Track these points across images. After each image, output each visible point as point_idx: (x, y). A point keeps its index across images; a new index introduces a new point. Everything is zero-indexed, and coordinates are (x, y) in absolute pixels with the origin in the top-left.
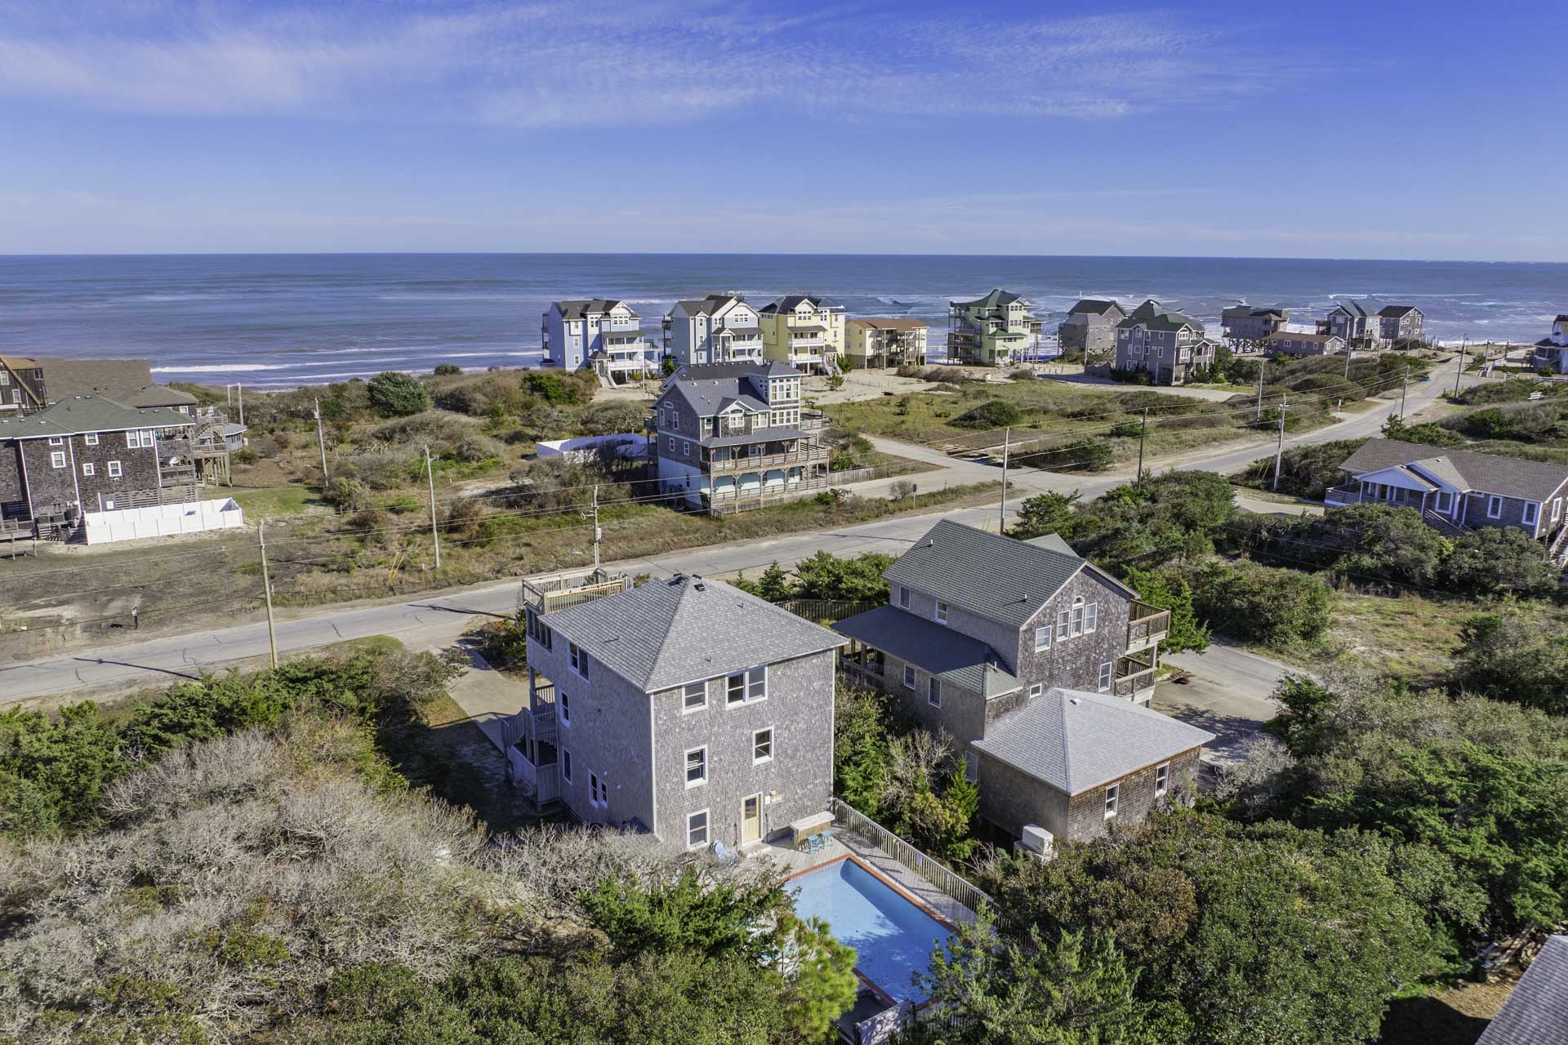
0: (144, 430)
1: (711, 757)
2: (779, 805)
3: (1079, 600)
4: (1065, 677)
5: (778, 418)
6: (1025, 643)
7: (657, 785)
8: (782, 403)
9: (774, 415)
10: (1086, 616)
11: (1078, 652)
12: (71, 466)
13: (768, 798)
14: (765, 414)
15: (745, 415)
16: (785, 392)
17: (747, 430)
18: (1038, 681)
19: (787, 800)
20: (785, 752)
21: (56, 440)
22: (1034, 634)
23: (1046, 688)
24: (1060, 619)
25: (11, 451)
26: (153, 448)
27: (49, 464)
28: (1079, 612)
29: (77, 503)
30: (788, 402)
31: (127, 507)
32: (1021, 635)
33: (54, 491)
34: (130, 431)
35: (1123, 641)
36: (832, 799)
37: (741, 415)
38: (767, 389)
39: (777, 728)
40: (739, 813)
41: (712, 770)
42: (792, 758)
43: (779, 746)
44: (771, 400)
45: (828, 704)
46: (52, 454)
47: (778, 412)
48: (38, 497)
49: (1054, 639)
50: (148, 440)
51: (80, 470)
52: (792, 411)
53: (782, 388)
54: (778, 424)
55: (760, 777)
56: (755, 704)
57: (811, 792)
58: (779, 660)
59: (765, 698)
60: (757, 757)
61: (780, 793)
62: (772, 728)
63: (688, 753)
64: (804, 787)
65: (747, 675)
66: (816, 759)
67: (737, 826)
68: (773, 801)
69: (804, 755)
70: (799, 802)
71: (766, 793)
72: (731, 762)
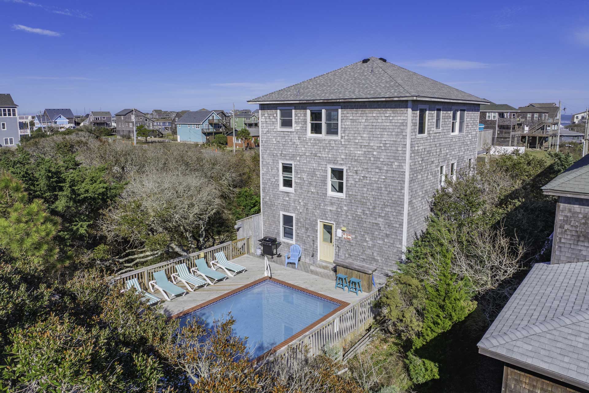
0: (494, 112)
1: (296, 173)
2: (349, 243)
13: (339, 233)
19: (357, 243)
20: (356, 195)
26: (496, 121)
34: (489, 112)
39: (348, 170)
40: (316, 231)
41: (297, 184)
50: (494, 117)
55: (334, 208)
56: (330, 141)
57: (381, 248)
58: (341, 101)
59: (338, 138)
60: (332, 191)
61: (351, 233)
62: (345, 168)
63: (283, 164)
64: (373, 239)
65: (324, 111)
66: (386, 217)
67: (314, 241)
68: (344, 236)
69: (374, 208)
70: (369, 252)
71: (338, 226)
72: (310, 184)
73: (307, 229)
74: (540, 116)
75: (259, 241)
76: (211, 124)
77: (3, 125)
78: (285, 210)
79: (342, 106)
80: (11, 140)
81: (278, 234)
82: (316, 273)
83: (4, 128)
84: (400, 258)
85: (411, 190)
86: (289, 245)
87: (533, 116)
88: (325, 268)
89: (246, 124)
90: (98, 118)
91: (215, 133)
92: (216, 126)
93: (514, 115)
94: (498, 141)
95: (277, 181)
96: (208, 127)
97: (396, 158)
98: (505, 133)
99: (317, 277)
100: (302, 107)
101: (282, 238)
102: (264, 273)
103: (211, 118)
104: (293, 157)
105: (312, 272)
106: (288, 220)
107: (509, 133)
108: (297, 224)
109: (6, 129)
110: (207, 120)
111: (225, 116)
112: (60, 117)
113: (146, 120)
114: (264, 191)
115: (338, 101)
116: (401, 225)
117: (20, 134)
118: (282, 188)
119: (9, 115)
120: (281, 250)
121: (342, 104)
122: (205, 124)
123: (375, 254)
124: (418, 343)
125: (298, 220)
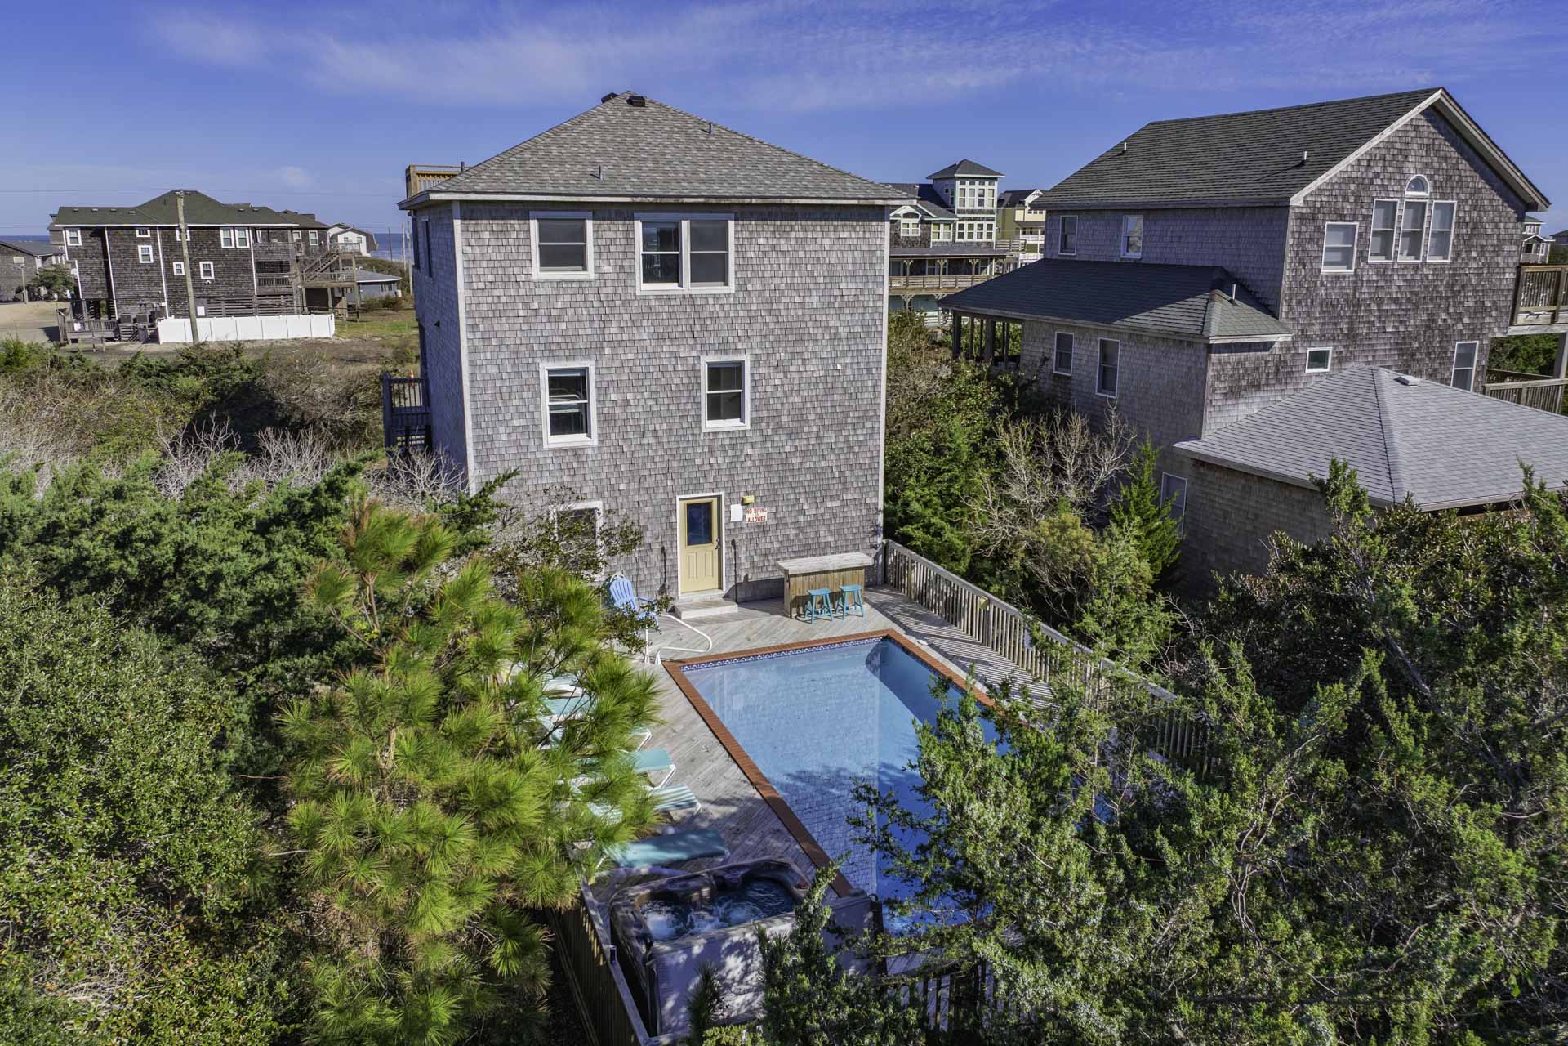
0: (240, 229)
1: (603, 391)
2: (763, 528)
3: (1418, 185)
4: (1382, 345)
5: (966, 231)
6: (1300, 243)
7: (477, 424)
8: (972, 212)
9: (961, 227)
10: (1432, 222)
11: (1414, 300)
12: (157, 262)
13: (737, 511)
14: (947, 223)
15: (922, 221)
16: (977, 198)
17: (925, 240)
18: (1324, 338)
19: (780, 523)
20: (775, 417)
21: (143, 231)
22: (1319, 229)
23: (1341, 360)
24: (1376, 214)
25: (96, 241)
26: (248, 250)
27: (136, 256)
28: (1418, 208)
29: (165, 304)
30: (980, 212)
31: (219, 314)
32: (1292, 225)
33: (140, 289)
34: (226, 229)
35: (1506, 301)
36: (880, 540)
37: (916, 221)
38: (953, 193)
39: (757, 361)
40: (672, 527)
41: (606, 420)
42: (793, 434)
43: (761, 404)
44: (958, 207)
45: (872, 334)
46: (140, 247)
47: (966, 224)
48: (123, 294)
49: (1362, 257)
50: (243, 240)
51: (169, 269)
52: (985, 224)
53: (973, 192)
54: (966, 239)
55: (722, 458)
56: (705, 296)
58: (754, 201)
59: (728, 288)
60: (711, 417)
61: (765, 503)
62: (747, 359)
63: (550, 371)
65: (685, 226)
67: (666, 553)
68: (748, 516)
71: (732, 498)
72: (649, 411)
73: (642, 529)
79: (736, 213)
88: (713, 604)
94: (263, 304)
95: (534, 422)
98: (279, 281)
100: (616, 213)
104: (592, 350)
107: (288, 281)
115: (747, 201)
118: (550, 440)
121: (736, 209)
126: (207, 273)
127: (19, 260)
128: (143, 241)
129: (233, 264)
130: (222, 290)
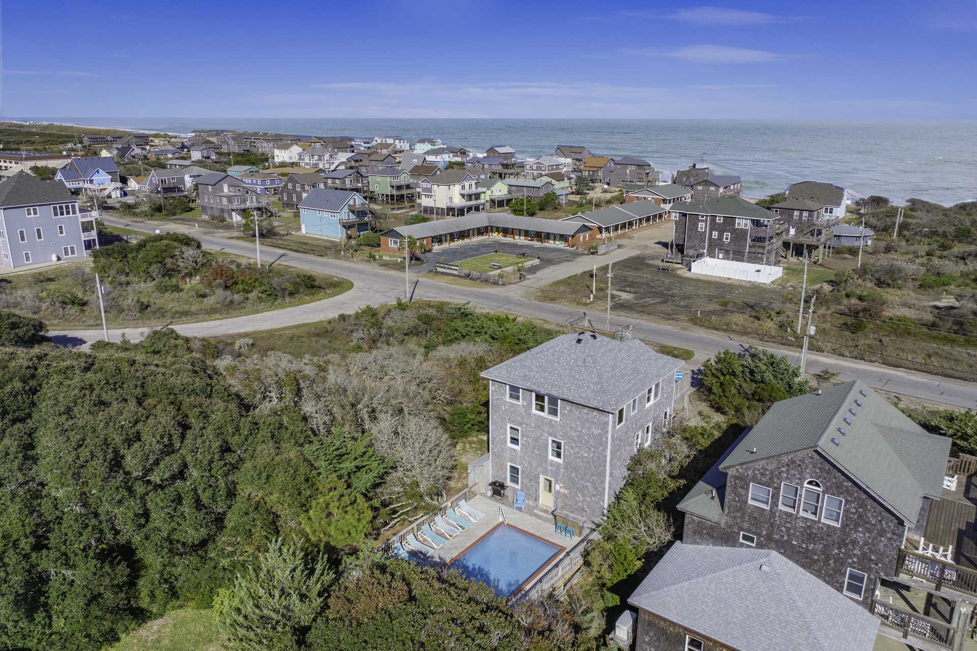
0: (745, 219)
1: (522, 436)
2: (566, 496)
3: (814, 483)
6: (735, 487)
10: (825, 504)
12: (706, 231)
13: (558, 487)
18: (751, 532)
19: (571, 497)
21: (702, 216)
22: (747, 485)
23: (762, 544)
24: (783, 488)
26: (748, 230)
27: (697, 228)
28: (815, 496)
29: (705, 251)
31: (728, 259)
32: (729, 477)
33: (696, 243)
34: (738, 218)
39: (566, 444)
41: (523, 445)
46: (699, 223)
48: (689, 244)
49: (775, 504)
50: (746, 225)
51: (711, 234)
55: (554, 469)
56: (551, 420)
57: (589, 503)
59: (558, 419)
60: (552, 455)
61: (567, 489)
62: (563, 442)
63: (511, 427)
64: (584, 496)
65: (546, 398)
66: (593, 483)
67: (537, 490)
68: (561, 490)
69: (585, 475)
70: (580, 504)
71: (557, 482)
72: (534, 447)
73: (531, 480)
74: (810, 216)
75: (490, 485)
76: (353, 212)
77: (61, 228)
78: (511, 462)
80: (72, 248)
81: (505, 479)
82: (539, 517)
83: (61, 233)
84: (603, 512)
85: (611, 465)
86: (515, 490)
87: (801, 215)
88: (546, 512)
89: (392, 187)
90: (165, 180)
91: (358, 225)
92: (361, 214)
93: (776, 211)
94: (749, 257)
95: (506, 438)
96: (349, 216)
97: (601, 445)
98: (759, 247)
99: (540, 521)
101: (508, 483)
102: (498, 518)
103: (351, 202)
104: (520, 424)
105: (536, 515)
106: (514, 470)
107: (764, 247)
108: (522, 474)
109: (64, 234)
110: (347, 206)
111: (362, 176)
112: (98, 171)
113: (247, 192)
114: (493, 444)
115: (558, 396)
116: (604, 490)
117: (83, 239)
118: (509, 445)
119: (68, 213)
120: (507, 492)
121: (561, 399)
122: (343, 211)
123: (585, 506)
124: (609, 584)
125: (522, 471)
126: (727, 239)
127: (712, 188)
128: (702, 221)
129: (740, 235)
130: (732, 248)
